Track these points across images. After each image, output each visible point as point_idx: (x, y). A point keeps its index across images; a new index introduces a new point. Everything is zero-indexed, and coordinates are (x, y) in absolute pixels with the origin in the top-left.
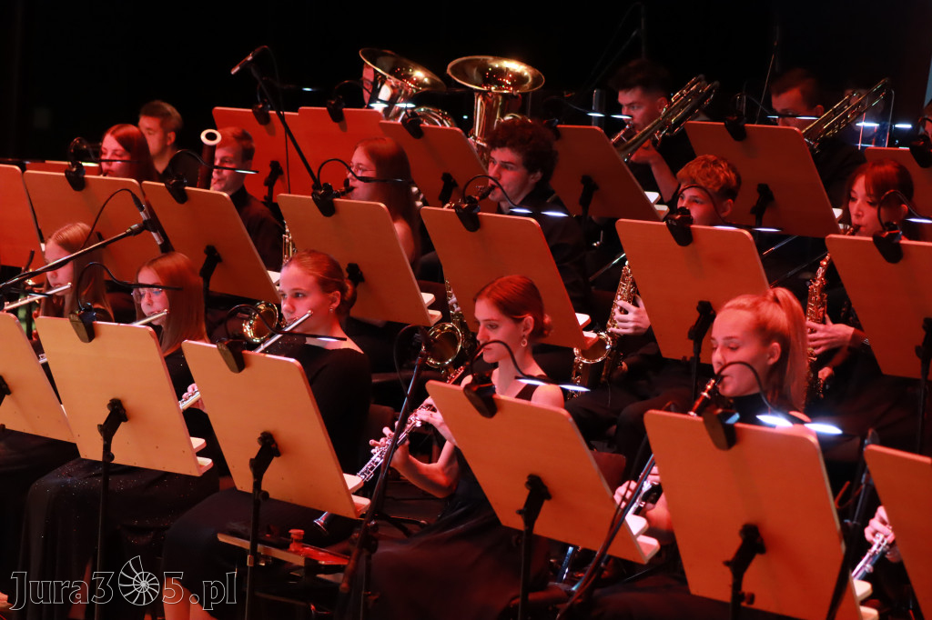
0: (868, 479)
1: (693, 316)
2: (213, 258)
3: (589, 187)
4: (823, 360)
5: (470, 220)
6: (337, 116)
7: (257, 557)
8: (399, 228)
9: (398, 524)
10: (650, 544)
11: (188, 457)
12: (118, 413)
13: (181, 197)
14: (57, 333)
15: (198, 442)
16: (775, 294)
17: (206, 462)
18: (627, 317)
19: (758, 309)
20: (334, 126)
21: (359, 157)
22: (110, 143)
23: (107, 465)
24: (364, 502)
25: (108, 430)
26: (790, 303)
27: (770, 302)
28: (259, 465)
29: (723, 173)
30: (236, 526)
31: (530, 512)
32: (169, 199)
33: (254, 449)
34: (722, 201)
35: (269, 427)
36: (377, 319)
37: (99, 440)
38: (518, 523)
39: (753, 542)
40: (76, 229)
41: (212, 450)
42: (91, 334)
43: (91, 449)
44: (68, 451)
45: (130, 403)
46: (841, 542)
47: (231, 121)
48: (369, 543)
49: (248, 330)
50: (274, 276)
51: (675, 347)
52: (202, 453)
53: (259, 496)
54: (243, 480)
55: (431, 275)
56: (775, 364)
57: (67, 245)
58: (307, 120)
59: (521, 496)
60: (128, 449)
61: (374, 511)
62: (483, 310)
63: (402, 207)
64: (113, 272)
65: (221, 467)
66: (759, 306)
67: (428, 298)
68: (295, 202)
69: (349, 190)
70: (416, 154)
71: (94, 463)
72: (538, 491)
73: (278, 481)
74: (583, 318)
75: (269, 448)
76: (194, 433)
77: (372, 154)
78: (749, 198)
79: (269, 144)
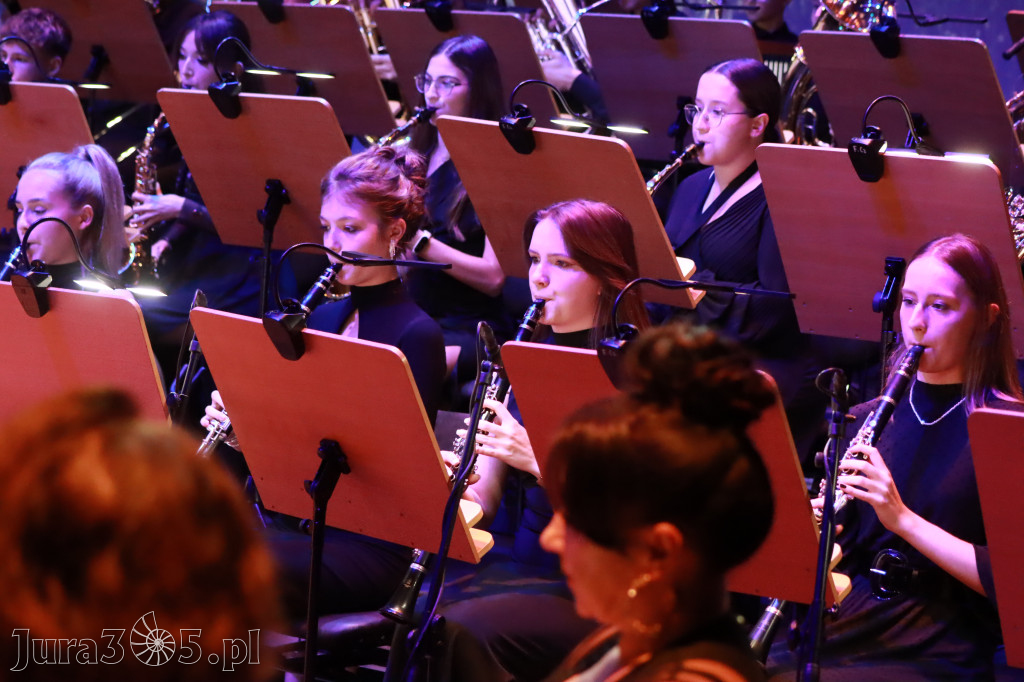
0: (196, 345)
16: (87, 152)
19: (67, 168)
26: (104, 161)
27: (81, 160)
29: (49, 27)
34: (47, 59)
46: (167, 417)
56: (88, 229)
66: (69, 164)
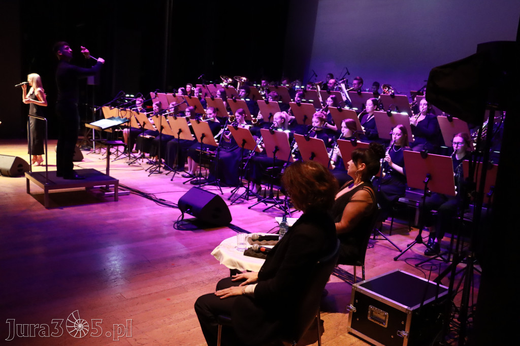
1: (269, 115)
2: (195, 107)
3: (254, 96)
4: (289, 122)
5: (235, 101)
6: (215, 86)
7: (202, 153)
8: (224, 103)
9: (225, 148)
10: (261, 150)
11: (191, 137)
12: (180, 131)
13: (190, 98)
14: (170, 119)
15: (193, 135)
17: (194, 138)
18: (260, 116)
20: (215, 87)
21: (218, 92)
22: (180, 90)
23: (179, 139)
24: (218, 144)
25: (179, 134)
28: (202, 138)
29: (275, 94)
30: (198, 148)
31: (243, 145)
32: (188, 98)
33: (201, 136)
34: (275, 98)
35: (203, 132)
36: (221, 117)
37: (177, 135)
38: (241, 147)
39: (277, 149)
40: (174, 103)
41: (195, 136)
42: (176, 118)
43: (176, 137)
44: (172, 137)
45: (182, 129)
47: (199, 86)
48: (219, 150)
49: (201, 118)
50: (205, 110)
51: (266, 120)
52: (193, 137)
53: (202, 143)
54: (199, 141)
55: (229, 110)
57: (173, 105)
58: (210, 86)
59: (242, 142)
60: (182, 137)
61: (220, 145)
62: (237, 114)
63: (225, 99)
64: (180, 109)
65: (196, 140)
67: (228, 113)
68: (208, 98)
69: (217, 97)
70: (227, 92)
71: (176, 139)
72: (244, 142)
73: (205, 141)
74: (252, 116)
75: (203, 136)
76: (192, 134)
77: (220, 91)
78: (279, 97)
79: (204, 90)
